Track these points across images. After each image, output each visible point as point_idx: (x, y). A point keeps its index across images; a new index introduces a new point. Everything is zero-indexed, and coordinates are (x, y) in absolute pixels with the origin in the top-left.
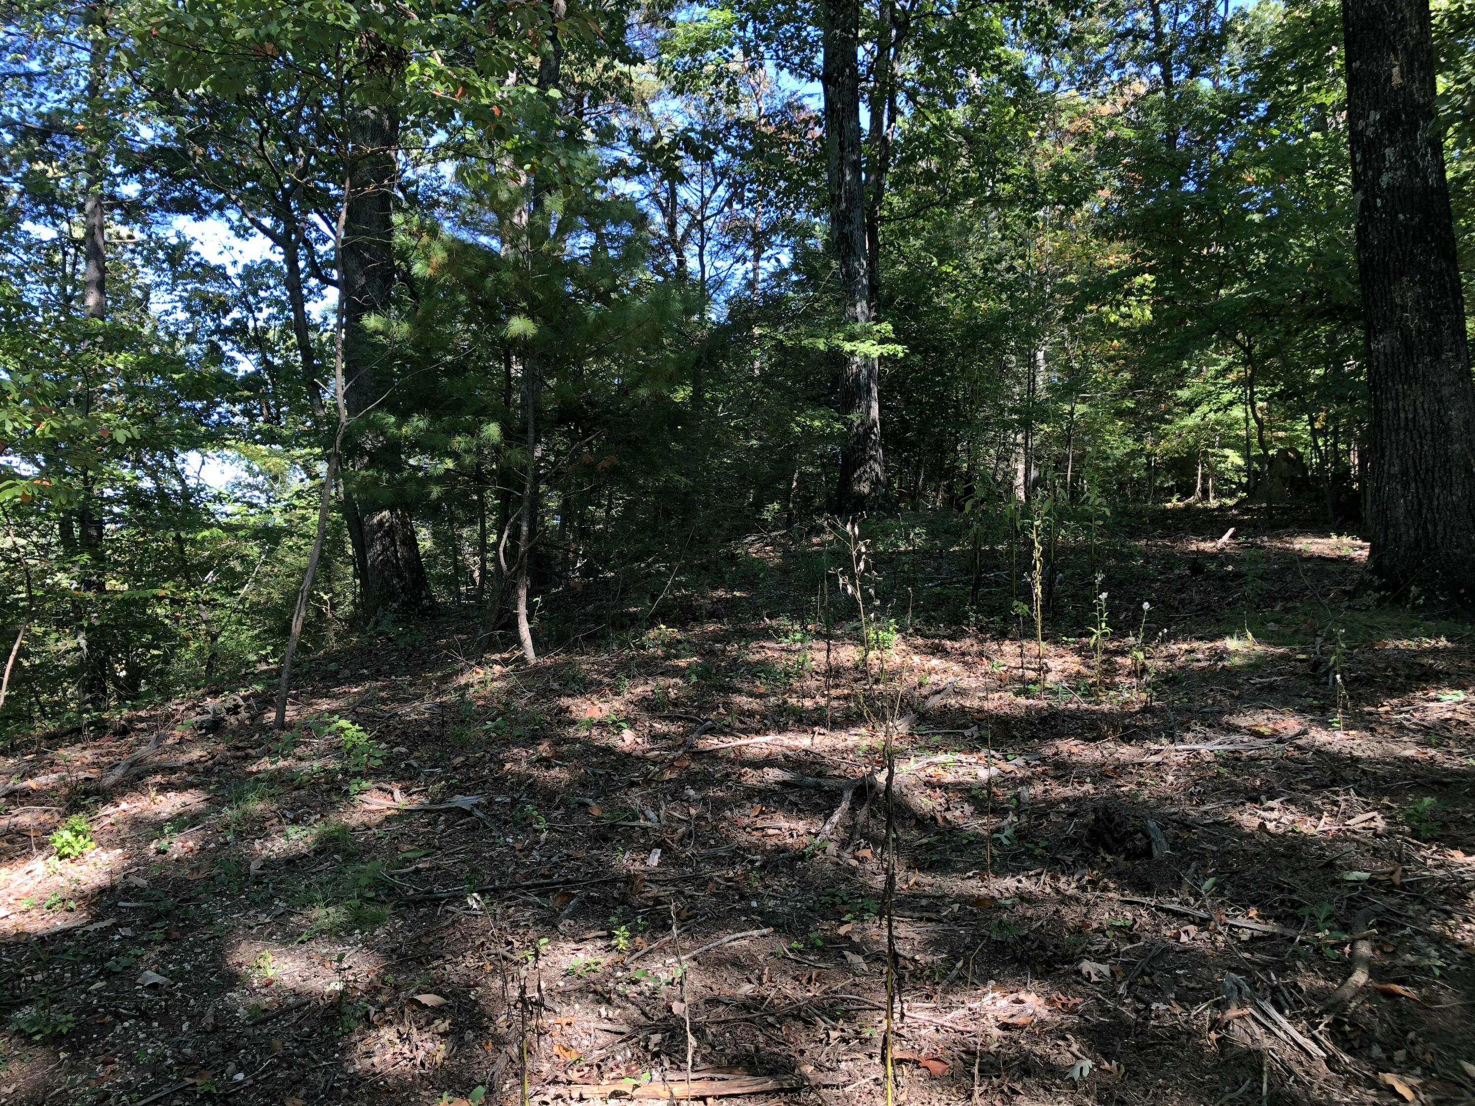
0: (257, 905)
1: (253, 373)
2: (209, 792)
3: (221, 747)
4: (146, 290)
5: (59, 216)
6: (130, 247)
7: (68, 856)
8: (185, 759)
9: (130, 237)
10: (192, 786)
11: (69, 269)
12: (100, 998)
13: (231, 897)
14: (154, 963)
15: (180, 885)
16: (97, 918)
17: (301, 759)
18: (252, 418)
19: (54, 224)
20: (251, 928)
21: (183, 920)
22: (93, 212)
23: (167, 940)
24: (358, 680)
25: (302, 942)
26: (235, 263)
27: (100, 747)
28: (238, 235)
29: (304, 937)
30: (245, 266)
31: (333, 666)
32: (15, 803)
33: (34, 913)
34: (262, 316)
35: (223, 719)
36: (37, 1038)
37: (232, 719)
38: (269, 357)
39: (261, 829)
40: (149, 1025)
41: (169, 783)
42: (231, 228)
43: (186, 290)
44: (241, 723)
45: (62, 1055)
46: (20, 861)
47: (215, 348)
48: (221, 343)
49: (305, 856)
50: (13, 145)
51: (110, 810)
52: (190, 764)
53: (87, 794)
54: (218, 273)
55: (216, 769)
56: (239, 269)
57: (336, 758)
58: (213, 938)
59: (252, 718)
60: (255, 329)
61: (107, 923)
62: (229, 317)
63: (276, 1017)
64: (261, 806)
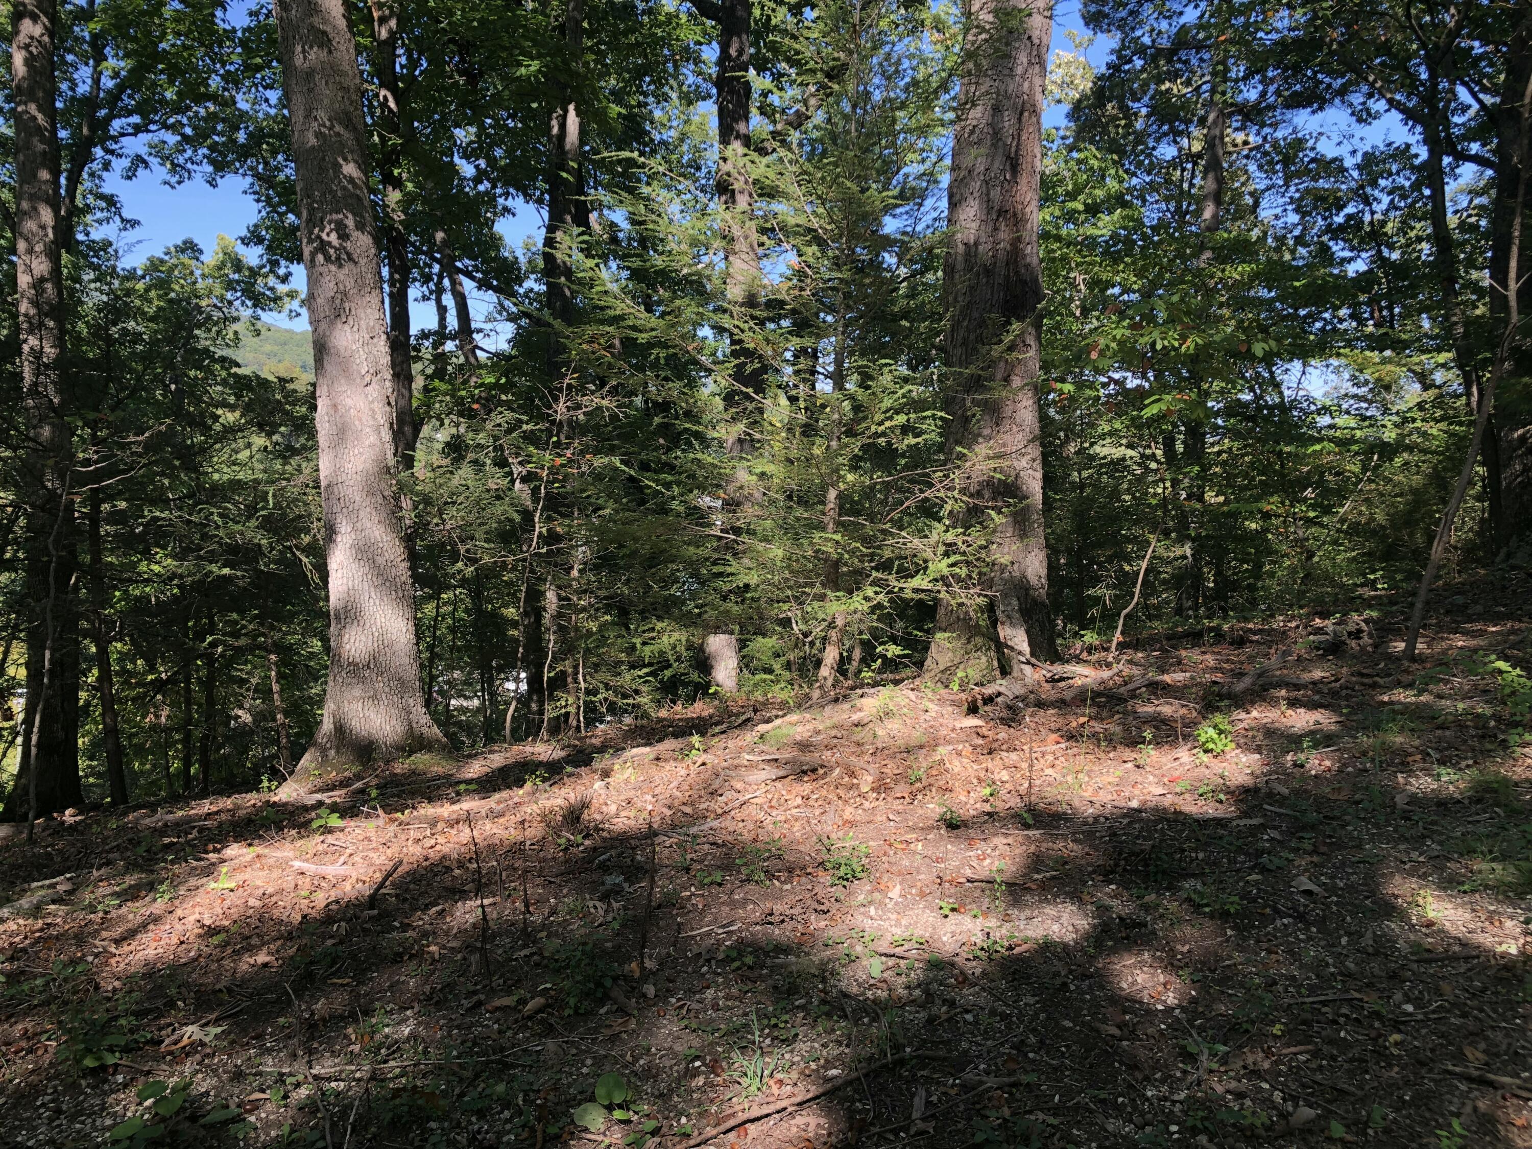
0: (1406, 840)
1: (1365, 273)
2: (1341, 714)
3: (1344, 670)
4: (1257, 196)
5: (1180, 133)
6: (1245, 152)
7: (1211, 751)
8: (1306, 677)
9: (1246, 143)
10: (1322, 706)
11: (1186, 186)
12: (1259, 889)
13: (1377, 826)
14: (1306, 870)
15: (1320, 803)
16: (1245, 814)
17: (1440, 697)
18: (1361, 322)
19: (1175, 142)
20: (1404, 863)
21: (1330, 837)
22: (1215, 122)
23: (1315, 852)
24: (1496, 619)
25: (1465, 892)
26: (1354, 153)
27: (1219, 653)
28: (1360, 120)
29: (1466, 887)
30: (1366, 154)
31: (1459, 599)
32: (1155, 694)
33: (1187, 796)
34: (1379, 208)
35: (1344, 643)
36: (1207, 910)
37: (1353, 644)
38: (1386, 252)
39: (1402, 763)
40: (1307, 929)
41: (1296, 699)
42: (1353, 114)
43: (1297, 191)
44: (1363, 649)
45: (1229, 932)
46: (1166, 747)
47: (1324, 250)
48: (1331, 243)
49: (1459, 802)
50: (1143, 70)
51: (1243, 715)
52: (1314, 683)
53: (1221, 697)
54: (1334, 167)
55: (1344, 693)
56: (1359, 158)
57: (1487, 702)
58: (1364, 862)
59: (1376, 646)
60: (1372, 223)
61: (1255, 821)
62: (1342, 214)
63: (1442, 960)
64: (1399, 739)
